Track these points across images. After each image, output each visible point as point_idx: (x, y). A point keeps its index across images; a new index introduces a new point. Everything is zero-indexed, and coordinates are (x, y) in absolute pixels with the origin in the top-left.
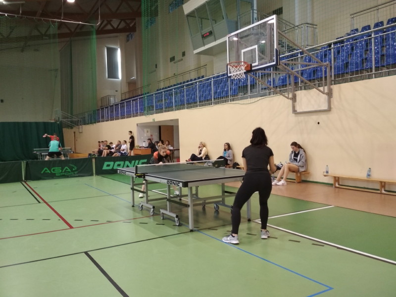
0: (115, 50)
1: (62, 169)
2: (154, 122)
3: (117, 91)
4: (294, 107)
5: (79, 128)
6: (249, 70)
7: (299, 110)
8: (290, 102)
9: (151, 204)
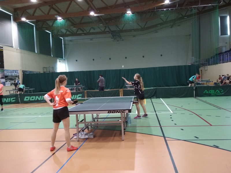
0: (226, 17)
3: (226, 43)
5: (205, 68)
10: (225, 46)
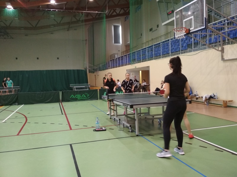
0: (118, 26)
1: (81, 96)
2: (136, 68)
3: (119, 51)
4: (222, 56)
5: (97, 73)
6: (188, 33)
7: (226, 58)
8: (220, 53)
9: (118, 118)
10: (117, 54)
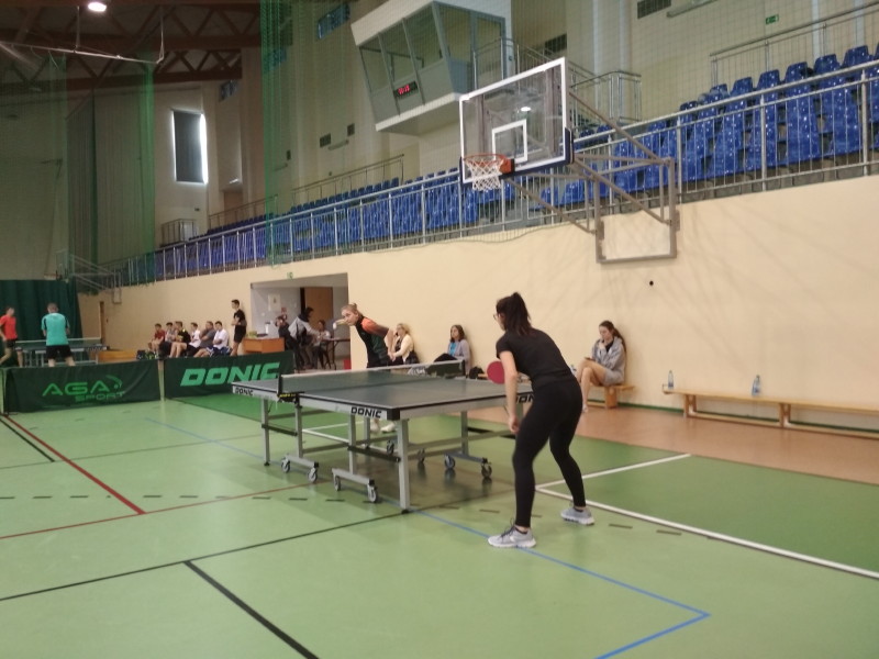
0: (191, 118)
1: (90, 387)
2: (291, 280)
3: (198, 210)
4: (599, 250)
5: (113, 293)
6: (509, 172)
7: (609, 254)
8: (592, 238)
9: (310, 459)
